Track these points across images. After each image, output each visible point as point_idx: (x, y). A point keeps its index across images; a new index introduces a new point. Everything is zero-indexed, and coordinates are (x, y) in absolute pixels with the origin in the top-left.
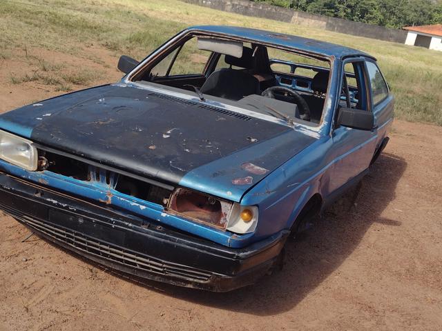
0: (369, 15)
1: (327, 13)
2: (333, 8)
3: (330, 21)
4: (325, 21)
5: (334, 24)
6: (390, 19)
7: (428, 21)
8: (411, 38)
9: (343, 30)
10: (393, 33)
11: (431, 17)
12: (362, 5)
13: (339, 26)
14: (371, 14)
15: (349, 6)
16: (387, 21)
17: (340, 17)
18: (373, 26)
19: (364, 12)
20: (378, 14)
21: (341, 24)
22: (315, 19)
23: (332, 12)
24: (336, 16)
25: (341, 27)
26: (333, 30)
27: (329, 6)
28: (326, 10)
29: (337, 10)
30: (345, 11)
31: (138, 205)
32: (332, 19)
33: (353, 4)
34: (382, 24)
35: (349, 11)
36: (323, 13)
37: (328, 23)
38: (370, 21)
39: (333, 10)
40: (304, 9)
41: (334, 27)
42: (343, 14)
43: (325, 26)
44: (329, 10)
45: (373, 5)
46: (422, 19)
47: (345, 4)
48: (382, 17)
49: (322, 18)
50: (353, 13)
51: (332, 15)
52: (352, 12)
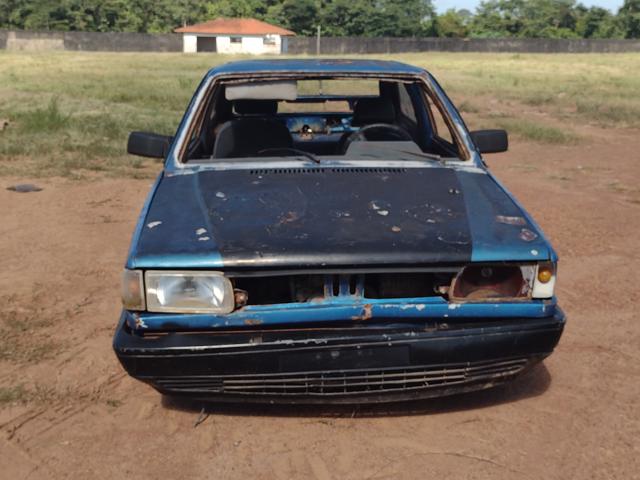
0: (120, 21)
1: (60, 26)
2: (66, 18)
3: (68, 38)
4: (60, 38)
5: (75, 40)
6: (151, 22)
7: (202, 16)
8: (190, 43)
9: (90, 47)
10: (163, 40)
11: (204, 11)
12: (107, 8)
13: (83, 43)
14: (123, 17)
15: (88, 12)
16: (148, 24)
17: (80, 30)
18: (132, 35)
19: (112, 17)
20: (132, 16)
21: (86, 40)
22: (44, 38)
23: (66, 24)
24: (73, 28)
25: (87, 43)
26: (76, 49)
27: (60, 15)
28: (56, 22)
29: (72, 19)
30: (84, 20)
31: (412, 306)
32: (69, 35)
33: (93, 8)
34: (142, 29)
35: (90, 18)
36: (52, 27)
37: (65, 42)
38: (125, 29)
39: (66, 21)
40: (20, 26)
41: (77, 45)
42: (82, 24)
43: (63, 46)
44: (59, 21)
45: (121, 5)
46: (194, 15)
47: (83, 9)
48: (139, 20)
49: (55, 35)
50: (97, 21)
51: (67, 27)
52: (95, 20)
